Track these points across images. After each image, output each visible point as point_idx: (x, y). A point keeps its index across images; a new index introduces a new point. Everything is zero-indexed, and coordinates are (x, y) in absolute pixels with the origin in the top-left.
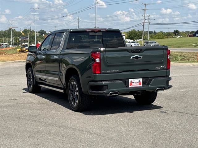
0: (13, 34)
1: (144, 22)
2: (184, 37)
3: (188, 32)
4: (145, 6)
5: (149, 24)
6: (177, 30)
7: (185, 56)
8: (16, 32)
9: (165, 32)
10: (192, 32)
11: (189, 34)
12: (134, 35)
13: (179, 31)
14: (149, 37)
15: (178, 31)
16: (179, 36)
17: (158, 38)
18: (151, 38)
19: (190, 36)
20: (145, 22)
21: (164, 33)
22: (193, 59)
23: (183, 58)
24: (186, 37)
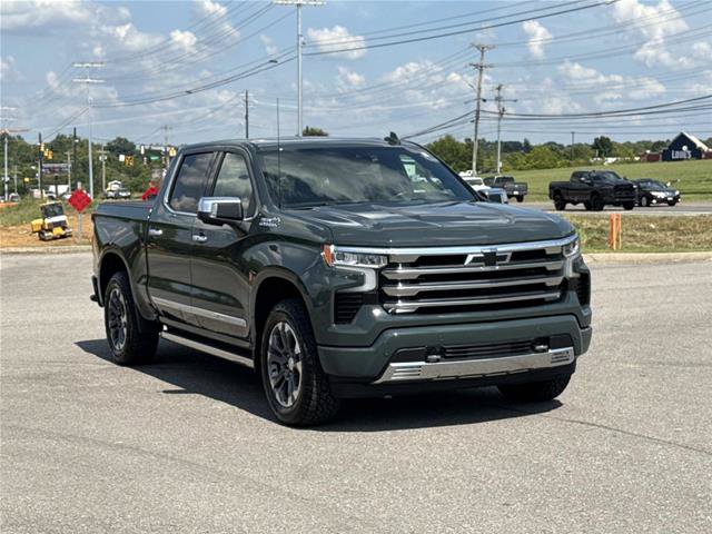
0: (15, 153)
1: (478, 112)
2: (628, 162)
3: (646, 144)
4: (482, 52)
5: (499, 119)
6: (606, 136)
7: (602, 231)
8: (27, 147)
9: (565, 145)
10: (659, 144)
11: (648, 152)
12: (449, 155)
13: (612, 140)
14: (500, 164)
15: (608, 139)
16: (611, 160)
17: (536, 167)
18: (510, 167)
19: (652, 159)
20: (481, 108)
21: (561, 147)
22: (632, 239)
23: (595, 238)
24: (633, 162)
